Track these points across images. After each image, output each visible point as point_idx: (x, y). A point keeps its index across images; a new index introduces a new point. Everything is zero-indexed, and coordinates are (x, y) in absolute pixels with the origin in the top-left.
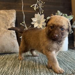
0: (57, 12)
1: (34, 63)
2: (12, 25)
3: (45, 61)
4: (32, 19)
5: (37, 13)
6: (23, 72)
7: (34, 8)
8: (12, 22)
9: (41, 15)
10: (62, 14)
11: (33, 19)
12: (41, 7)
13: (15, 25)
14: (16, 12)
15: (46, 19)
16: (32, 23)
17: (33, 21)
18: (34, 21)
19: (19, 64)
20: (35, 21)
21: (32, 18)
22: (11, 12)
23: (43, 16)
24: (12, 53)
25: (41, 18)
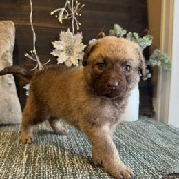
0: (113, 28)
1: (57, 150)
2: (6, 58)
3: (84, 147)
4: (53, 43)
5: (66, 31)
6: (33, 173)
7: (58, 17)
8: (7, 51)
9: (75, 33)
10: (124, 32)
11: (55, 44)
12: (76, 16)
13: (12, 57)
14: (15, 26)
15: (88, 45)
16: (54, 54)
17: (55, 48)
18: (58, 48)
19: (23, 154)
20: (61, 48)
21: (54, 41)
22: (4, 27)
23: (79, 36)
24: (5, 125)
25: (75, 42)
